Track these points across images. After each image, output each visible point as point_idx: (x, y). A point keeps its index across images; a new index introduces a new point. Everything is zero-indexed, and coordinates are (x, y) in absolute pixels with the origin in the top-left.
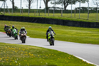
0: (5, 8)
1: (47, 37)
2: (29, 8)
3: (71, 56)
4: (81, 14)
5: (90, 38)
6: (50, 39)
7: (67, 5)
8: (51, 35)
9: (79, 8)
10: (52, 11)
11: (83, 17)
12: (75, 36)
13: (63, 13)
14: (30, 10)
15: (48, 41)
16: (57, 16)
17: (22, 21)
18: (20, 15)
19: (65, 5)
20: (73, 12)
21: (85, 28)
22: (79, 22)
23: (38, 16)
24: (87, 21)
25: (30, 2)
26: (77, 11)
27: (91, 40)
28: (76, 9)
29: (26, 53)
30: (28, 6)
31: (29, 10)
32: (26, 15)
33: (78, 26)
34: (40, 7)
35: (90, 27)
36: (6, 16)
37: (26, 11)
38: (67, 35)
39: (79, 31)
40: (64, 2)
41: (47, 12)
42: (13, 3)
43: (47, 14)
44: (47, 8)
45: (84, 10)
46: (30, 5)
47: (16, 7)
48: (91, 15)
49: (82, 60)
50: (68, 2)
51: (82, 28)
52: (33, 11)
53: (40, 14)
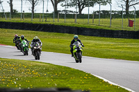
2: (33, 11)
3: (89, 74)
4: (101, 20)
5: (113, 52)
6: (75, 54)
7: (83, 7)
8: (78, 48)
9: (98, 12)
10: (62, 16)
11: (104, 23)
13: (78, 18)
15: (73, 56)
17: (23, 29)
18: (20, 21)
19: (79, 7)
20: (90, 16)
21: (107, 39)
22: (98, 30)
24: (109, 29)
25: (33, 4)
26: (96, 15)
27: (114, 54)
28: (95, 13)
30: (31, 9)
31: (33, 15)
32: (28, 20)
34: (47, 11)
35: (113, 37)
36: (2, 22)
37: (28, 15)
40: (79, 4)
41: (56, 17)
42: (11, 5)
43: (56, 20)
44: (56, 11)
45: (105, 14)
46: (33, 8)
47: (15, 11)
48: (115, 20)
49: (102, 80)
50: (83, 4)
51: (102, 38)
52: (38, 16)
53: (47, 20)
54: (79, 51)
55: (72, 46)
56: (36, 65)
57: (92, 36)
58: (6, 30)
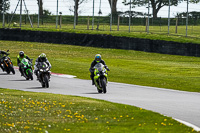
0: (23, 13)
1: (92, 76)
2: (76, 13)
4: (190, 27)
6: (97, 81)
7: (160, 7)
8: (101, 73)
9: (185, 14)
10: (125, 21)
11: (194, 34)
12: (176, 75)
13: (151, 24)
14: (77, 17)
15: (94, 84)
16: (136, 31)
17: (59, 43)
18: (54, 30)
19: (154, 7)
20: (172, 22)
22: (185, 44)
23: (95, 32)
25: (77, 1)
26: (180, 20)
28: (179, 15)
29: (68, 113)
30: (73, 8)
31: (76, 19)
32: (68, 28)
33: (183, 54)
34: (100, 13)
36: (24, 31)
37: (68, 20)
38: (159, 74)
39: (185, 65)
41: (115, 23)
42: (40, 3)
43: (114, 27)
44: (115, 13)
45: (197, 18)
46: (76, 7)
47: (46, 12)
49: (191, 128)
50: (161, 1)
52: (84, 20)
53: (100, 27)
54: (102, 77)
55: (92, 70)
56: (82, 104)
57: (175, 54)
58: (32, 44)
